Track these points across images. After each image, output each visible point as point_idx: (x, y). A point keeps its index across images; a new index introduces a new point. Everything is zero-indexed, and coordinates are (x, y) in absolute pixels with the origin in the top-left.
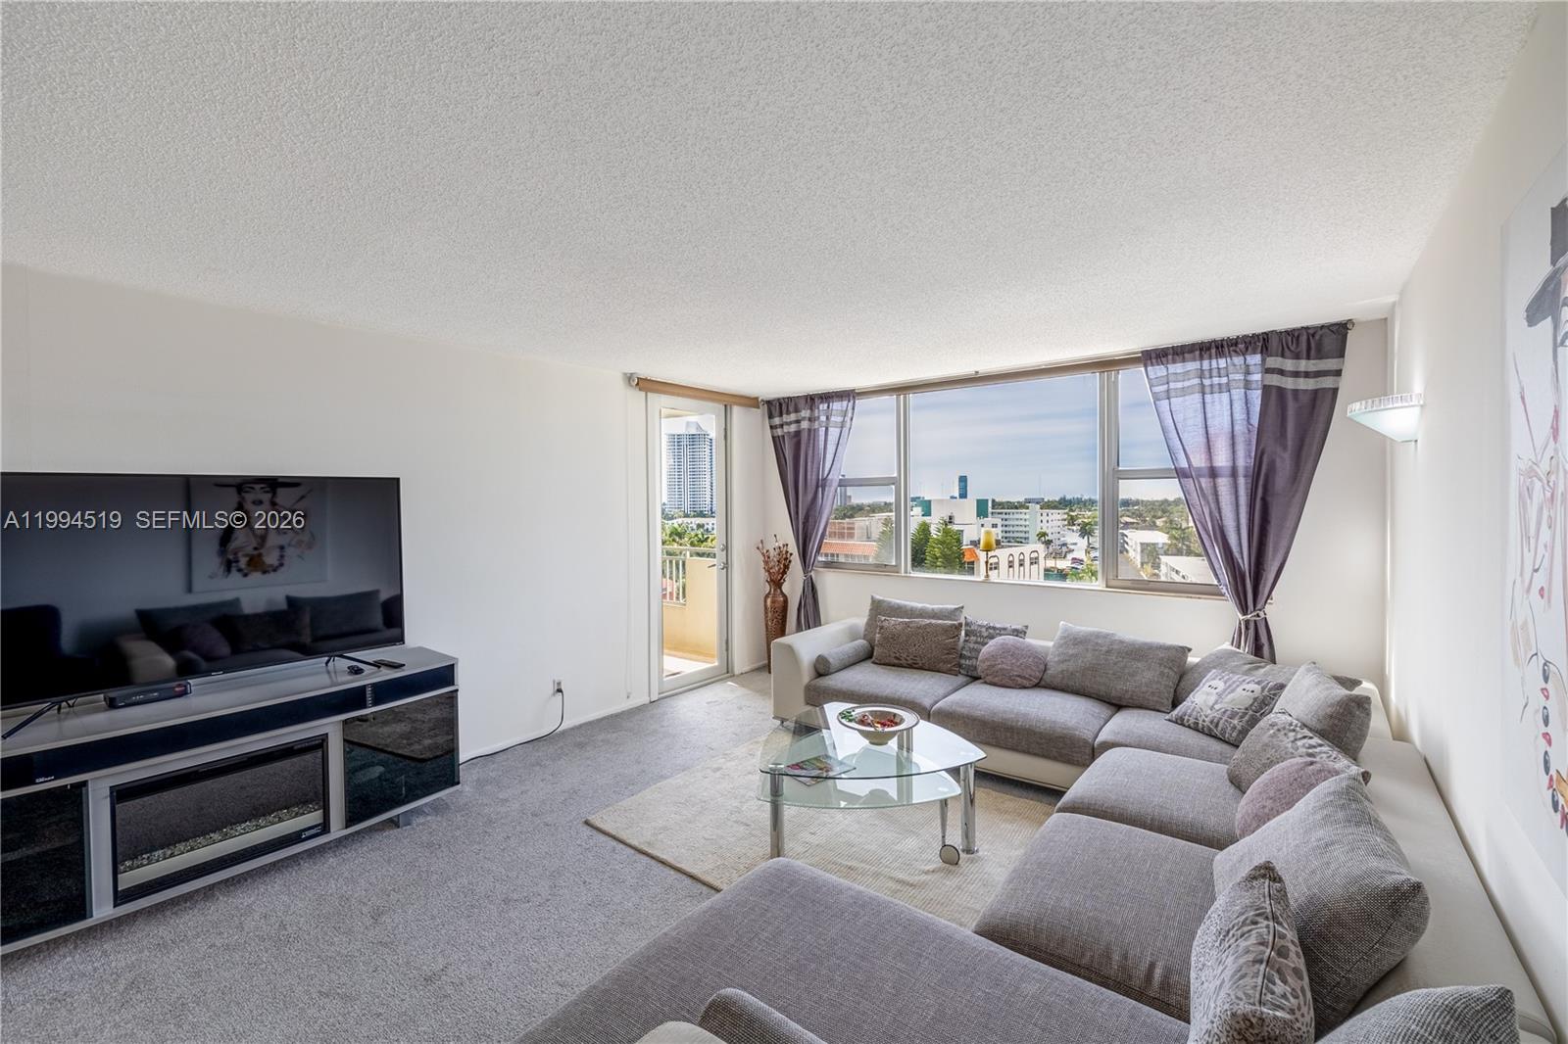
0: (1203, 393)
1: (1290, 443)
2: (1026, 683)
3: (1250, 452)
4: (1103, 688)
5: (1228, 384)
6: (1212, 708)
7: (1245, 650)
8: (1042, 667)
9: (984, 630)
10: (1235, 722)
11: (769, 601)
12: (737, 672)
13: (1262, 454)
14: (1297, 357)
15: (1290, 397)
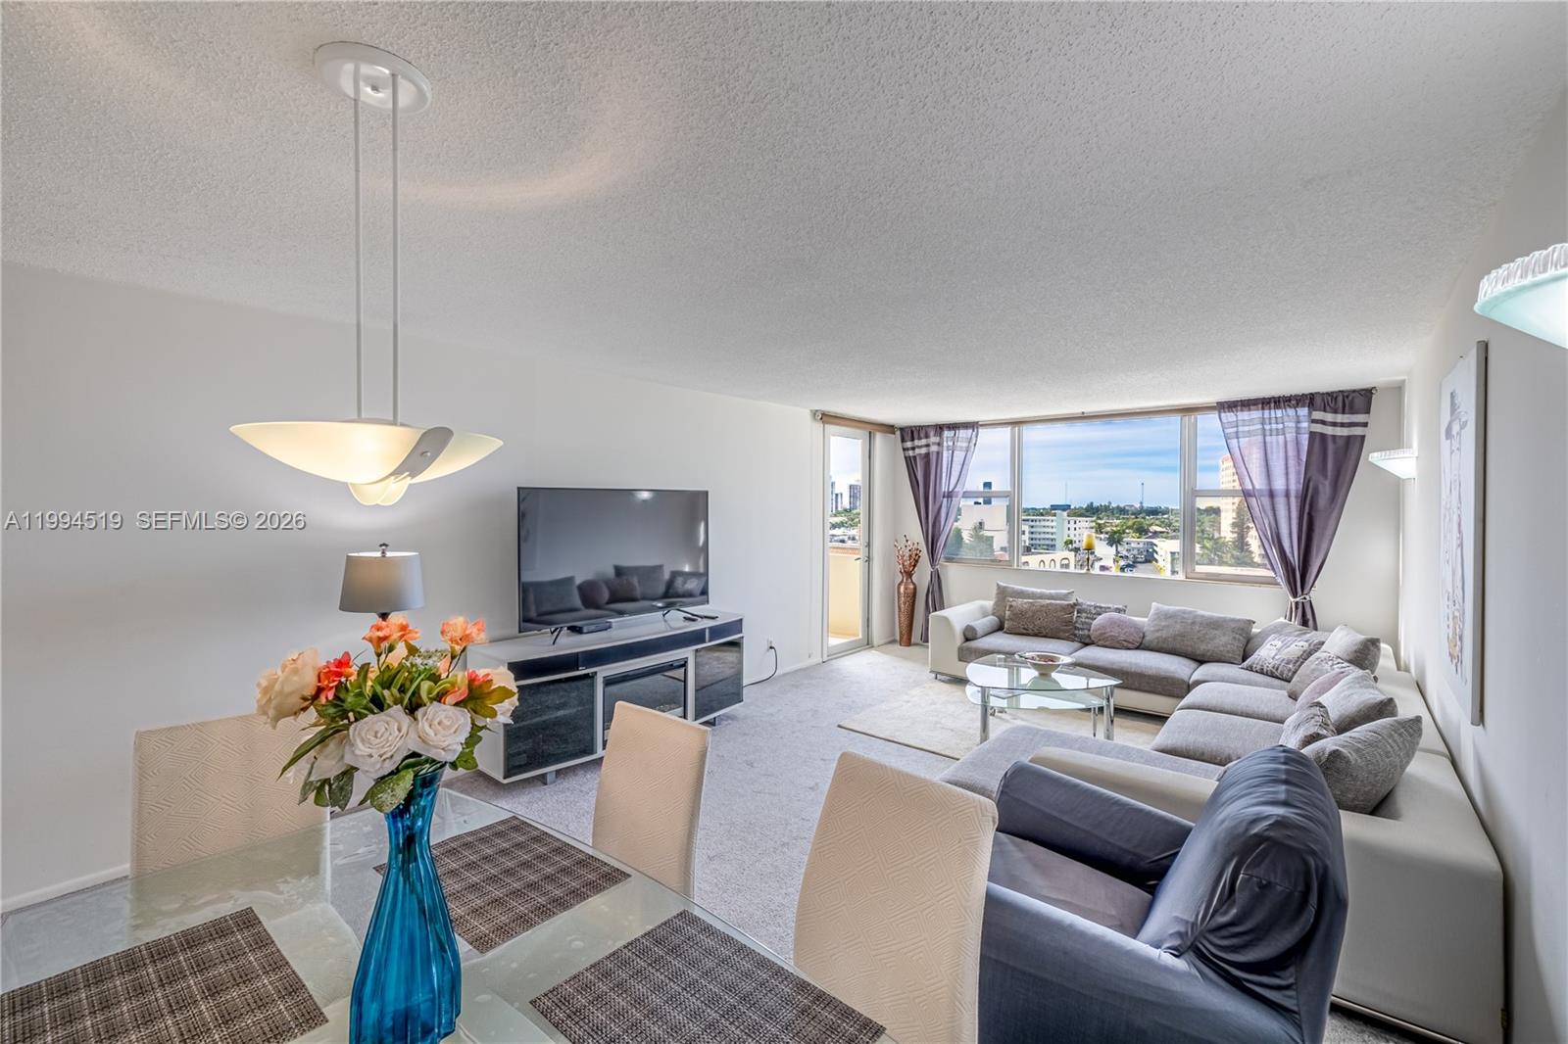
0: (1265, 436)
1: (1329, 474)
2: (1130, 645)
3: (1300, 479)
4: (1190, 649)
5: (1283, 429)
6: (1273, 658)
7: (1296, 623)
8: (1141, 635)
9: (1092, 608)
10: (1291, 666)
11: (902, 588)
12: (875, 643)
13: (1309, 481)
14: (1335, 412)
15: (1330, 441)
